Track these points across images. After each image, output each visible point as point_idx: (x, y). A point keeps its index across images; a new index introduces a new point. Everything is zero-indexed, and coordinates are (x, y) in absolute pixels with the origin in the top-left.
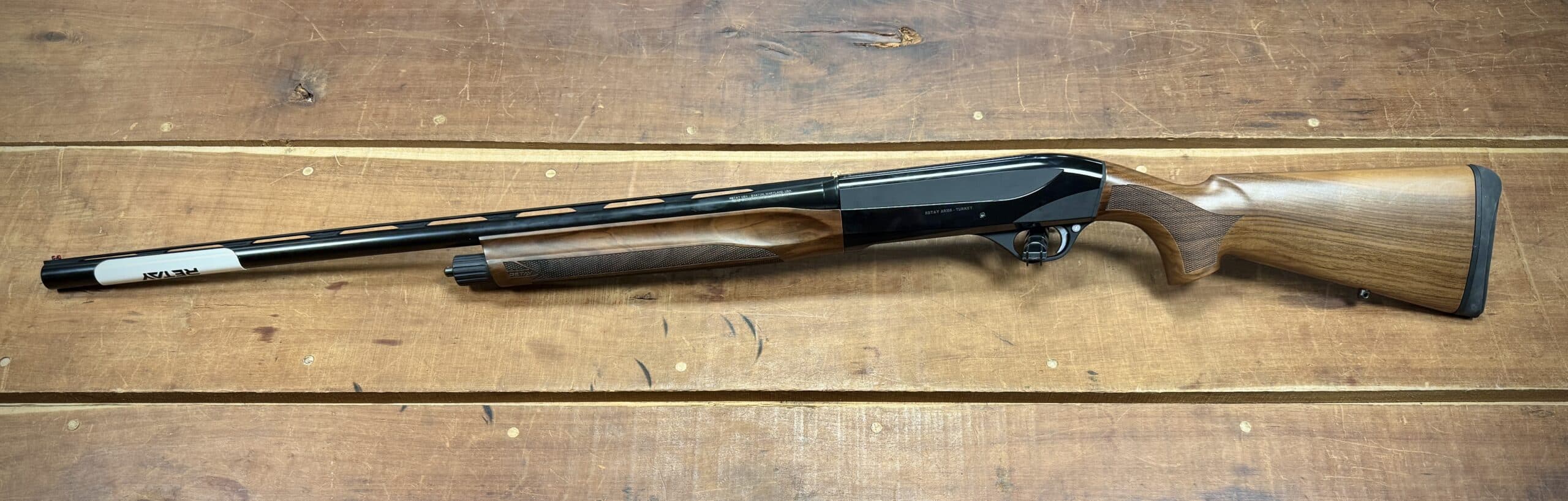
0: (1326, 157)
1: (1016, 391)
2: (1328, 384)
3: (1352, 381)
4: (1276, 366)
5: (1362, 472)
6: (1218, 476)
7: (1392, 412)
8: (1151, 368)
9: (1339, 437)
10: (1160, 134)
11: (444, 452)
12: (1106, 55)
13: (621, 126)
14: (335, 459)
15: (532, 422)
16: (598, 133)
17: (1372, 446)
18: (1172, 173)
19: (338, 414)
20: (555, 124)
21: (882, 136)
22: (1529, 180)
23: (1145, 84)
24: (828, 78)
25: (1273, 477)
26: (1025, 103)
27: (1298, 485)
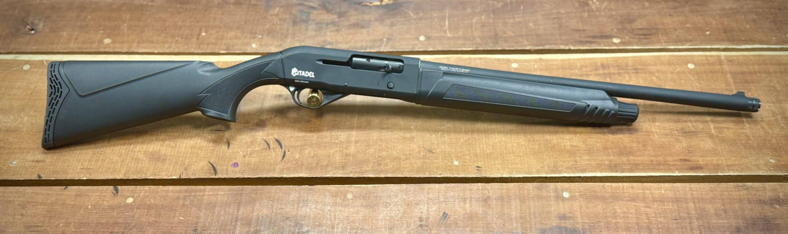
0: (624, 58)
1: (434, 176)
2: (616, 171)
3: (631, 171)
4: (586, 163)
5: (635, 218)
6: (549, 220)
7: (655, 187)
8: (513, 165)
9: (622, 200)
10: (526, 47)
11: (87, 211)
12: (498, 9)
13: (214, 44)
14: (22, 215)
15: (142, 195)
16: (199, 47)
17: (641, 204)
18: (532, 67)
19: (27, 191)
20: (176, 43)
21: (366, 49)
22: (745, 69)
23: (520, 23)
24: (337, 20)
25: (581, 221)
26: (450, 32)
27: (597, 225)
